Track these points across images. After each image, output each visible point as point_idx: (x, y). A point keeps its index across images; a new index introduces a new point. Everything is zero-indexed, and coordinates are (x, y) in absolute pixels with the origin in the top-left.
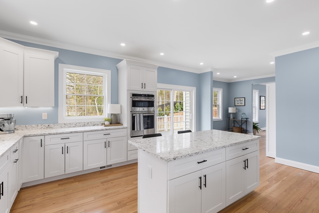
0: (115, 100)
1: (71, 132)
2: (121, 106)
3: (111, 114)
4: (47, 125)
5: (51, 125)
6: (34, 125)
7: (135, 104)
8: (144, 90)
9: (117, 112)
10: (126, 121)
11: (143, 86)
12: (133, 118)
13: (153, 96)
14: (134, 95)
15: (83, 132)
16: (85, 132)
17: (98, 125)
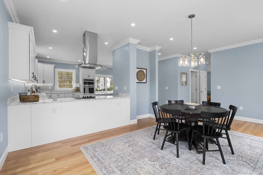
0: (78, 81)
1: (60, 93)
2: (80, 84)
3: (76, 87)
4: (51, 91)
5: (52, 91)
6: (46, 91)
7: (85, 83)
8: (89, 78)
9: (78, 86)
10: (82, 90)
11: (89, 76)
12: (84, 89)
13: (93, 80)
14: (84, 80)
15: (64, 93)
16: (65, 93)
17: (70, 92)
